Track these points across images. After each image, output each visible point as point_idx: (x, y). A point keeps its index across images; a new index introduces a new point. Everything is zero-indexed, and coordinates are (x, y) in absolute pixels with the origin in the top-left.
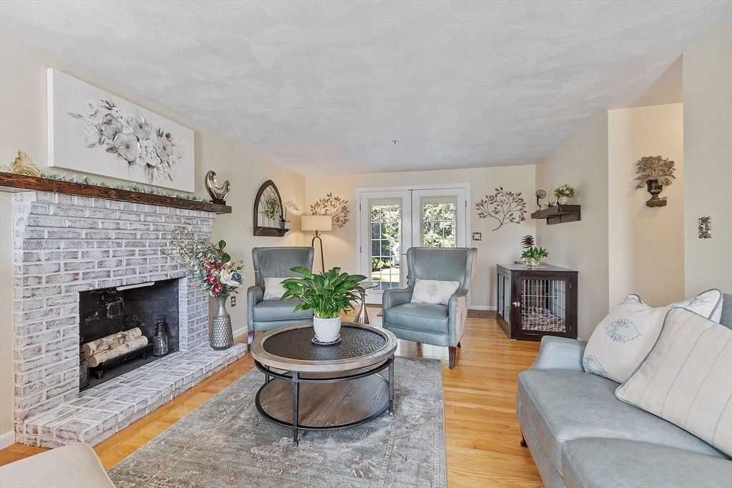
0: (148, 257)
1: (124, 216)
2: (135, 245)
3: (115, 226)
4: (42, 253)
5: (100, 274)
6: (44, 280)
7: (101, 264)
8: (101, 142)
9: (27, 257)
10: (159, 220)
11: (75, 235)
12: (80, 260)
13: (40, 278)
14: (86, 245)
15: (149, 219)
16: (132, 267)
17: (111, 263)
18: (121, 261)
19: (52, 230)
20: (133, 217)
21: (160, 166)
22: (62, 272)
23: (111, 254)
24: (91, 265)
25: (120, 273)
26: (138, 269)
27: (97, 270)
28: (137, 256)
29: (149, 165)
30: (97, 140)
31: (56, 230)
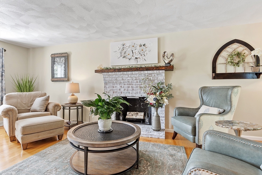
0: (134, 88)
1: (124, 76)
2: (130, 84)
3: (122, 79)
4: (107, 86)
5: (120, 92)
6: (108, 92)
7: (120, 89)
8: (121, 56)
9: (105, 87)
10: (136, 76)
11: (113, 82)
12: (115, 88)
13: (107, 92)
14: (116, 84)
15: (132, 76)
16: (129, 91)
17: (122, 90)
18: (125, 89)
19: (108, 81)
20: (127, 76)
21: (141, 57)
22: (111, 91)
23: (122, 87)
24: (117, 90)
25: (125, 93)
26: (131, 92)
27: (119, 91)
28: (130, 88)
29: (136, 58)
30: (120, 56)
31: (109, 81)
